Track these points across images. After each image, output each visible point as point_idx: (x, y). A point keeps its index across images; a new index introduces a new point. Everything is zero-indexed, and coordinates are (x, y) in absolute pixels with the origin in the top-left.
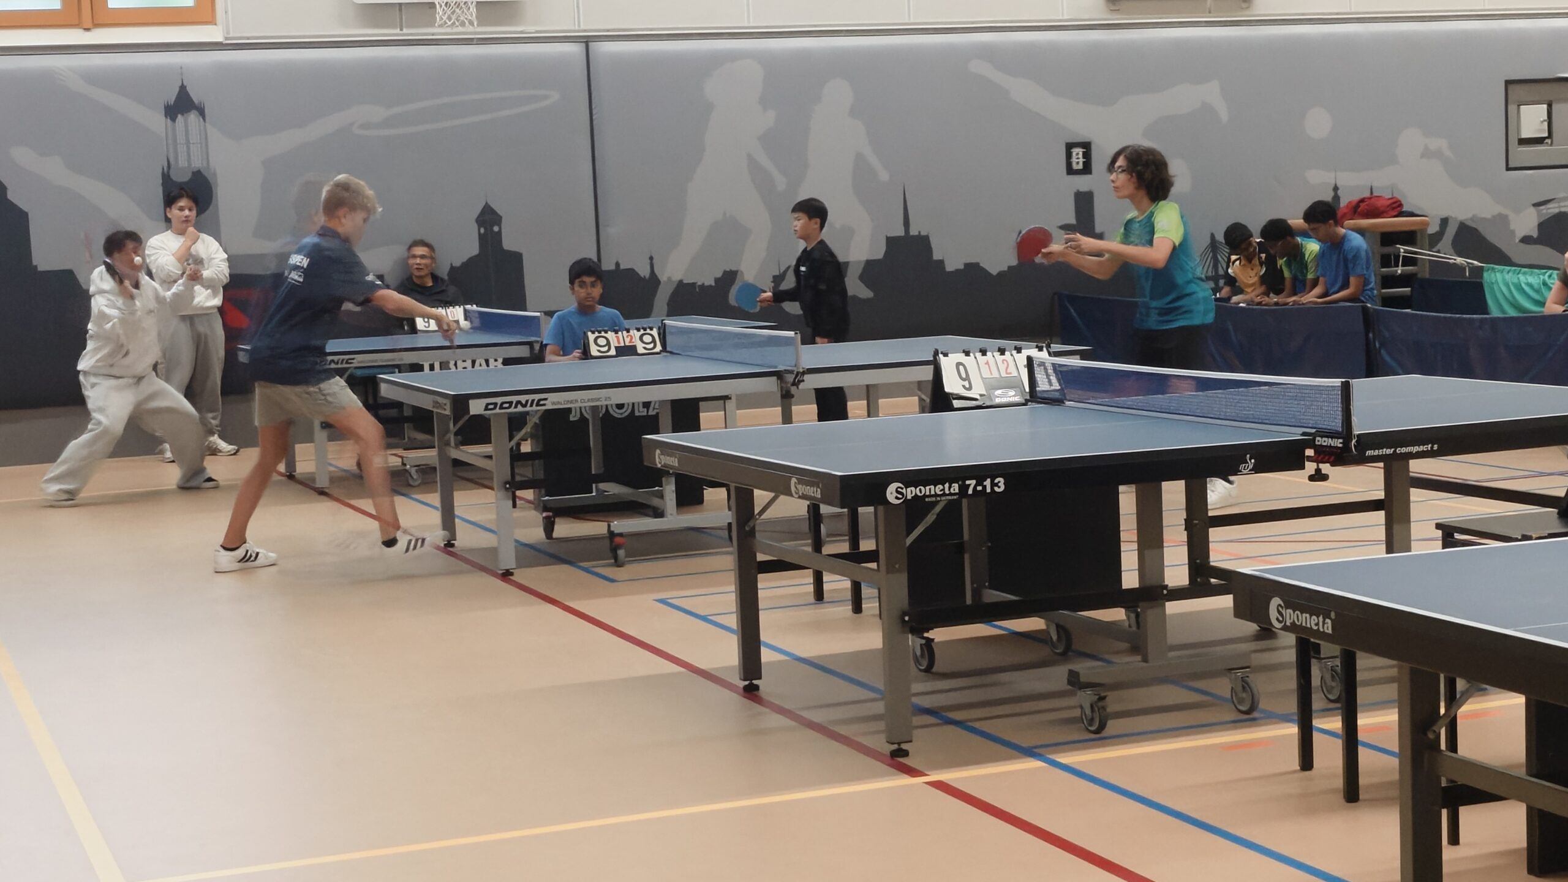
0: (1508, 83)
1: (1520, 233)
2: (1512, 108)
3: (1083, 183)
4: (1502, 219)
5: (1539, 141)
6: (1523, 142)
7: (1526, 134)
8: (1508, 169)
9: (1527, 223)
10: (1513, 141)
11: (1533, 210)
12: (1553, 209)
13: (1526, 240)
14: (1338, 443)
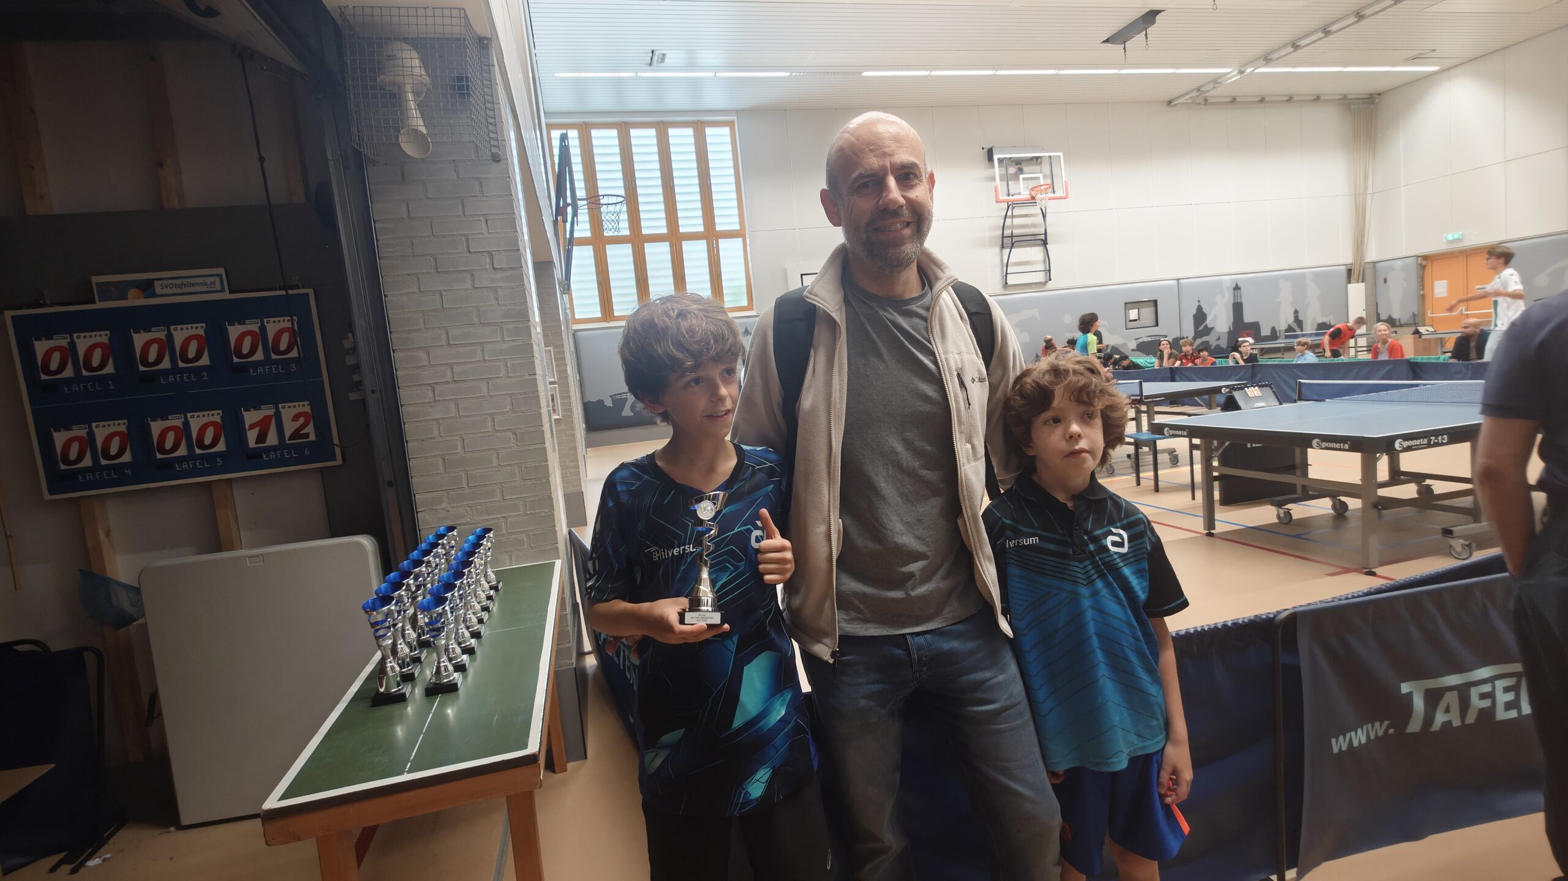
0: (1125, 304)
2: (1127, 311)
4: (1125, 345)
5: (1135, 320)
6: (1131, 321)
7: (1132, 318)
8: (1126, 329)
9: (1133, 345)
10: (1128, 321)
11: (1134, 341)
12: (1141, 340)
13: (1133, 350)
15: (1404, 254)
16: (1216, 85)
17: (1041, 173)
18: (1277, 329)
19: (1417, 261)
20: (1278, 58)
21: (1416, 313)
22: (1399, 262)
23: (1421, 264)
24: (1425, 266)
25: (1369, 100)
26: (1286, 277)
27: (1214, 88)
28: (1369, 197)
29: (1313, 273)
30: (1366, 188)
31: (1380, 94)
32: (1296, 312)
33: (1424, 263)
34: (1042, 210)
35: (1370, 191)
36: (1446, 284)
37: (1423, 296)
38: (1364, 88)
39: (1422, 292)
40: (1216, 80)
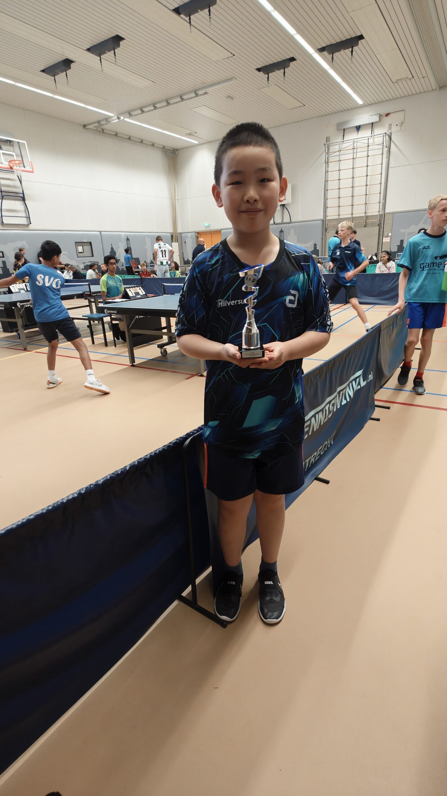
0: (76, 243)
1: (81, 268)
2: (77, 247)
3: (3, 259)
5: (82, 253)
7: (80, 251)
8: (78, 257)
10: (78, 253)
11: (83, 264)
12: (86, 264)
14: (89, 293)
15: (191, 231)
16: (107, 122)
17: (14, 152)
20: (135, 115)
22: (189, 235)
25: (173, 152)
26: (148, 236)
27: (106, 124)
28: (177, 201)
30: (175, 196)
31: (177, 150)
34: (18, 177)
35: (177, 198)
38: (170, 145)
40: (107, 119)
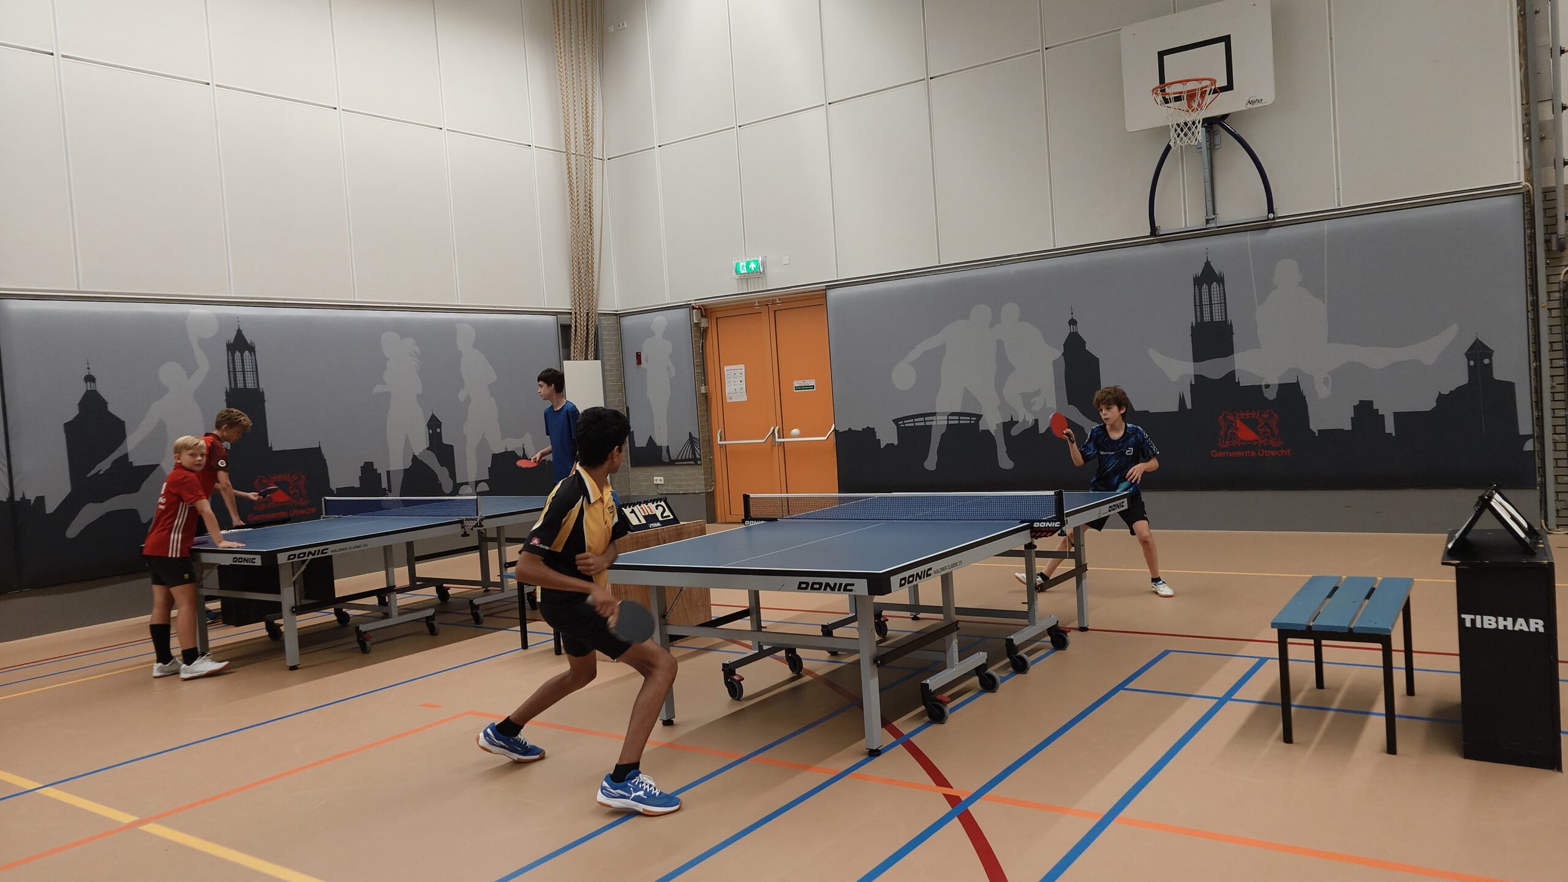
15: (668, 301)
18: (381, 470)
19: (691, 315)
21: (695, 435)
22: (659, 317)
23: (697, 325)
24: (706, 330)
26: (401, 329)
28: (597, 164)
29: (474, 324)
30: (589, 140)
32: (434, 424)
33: (704, 323)
35: (597, 153)
36: (743, 371)
37: (706, 396)
39: (703, 390)
